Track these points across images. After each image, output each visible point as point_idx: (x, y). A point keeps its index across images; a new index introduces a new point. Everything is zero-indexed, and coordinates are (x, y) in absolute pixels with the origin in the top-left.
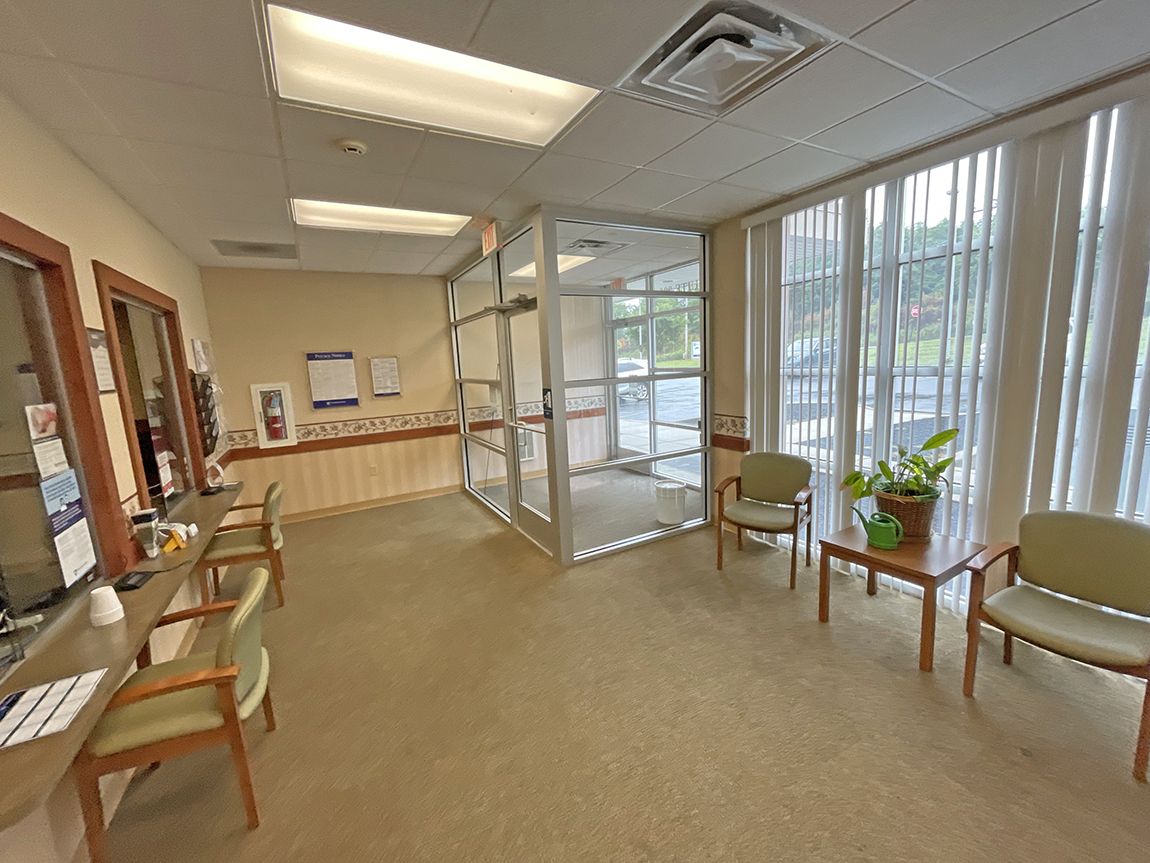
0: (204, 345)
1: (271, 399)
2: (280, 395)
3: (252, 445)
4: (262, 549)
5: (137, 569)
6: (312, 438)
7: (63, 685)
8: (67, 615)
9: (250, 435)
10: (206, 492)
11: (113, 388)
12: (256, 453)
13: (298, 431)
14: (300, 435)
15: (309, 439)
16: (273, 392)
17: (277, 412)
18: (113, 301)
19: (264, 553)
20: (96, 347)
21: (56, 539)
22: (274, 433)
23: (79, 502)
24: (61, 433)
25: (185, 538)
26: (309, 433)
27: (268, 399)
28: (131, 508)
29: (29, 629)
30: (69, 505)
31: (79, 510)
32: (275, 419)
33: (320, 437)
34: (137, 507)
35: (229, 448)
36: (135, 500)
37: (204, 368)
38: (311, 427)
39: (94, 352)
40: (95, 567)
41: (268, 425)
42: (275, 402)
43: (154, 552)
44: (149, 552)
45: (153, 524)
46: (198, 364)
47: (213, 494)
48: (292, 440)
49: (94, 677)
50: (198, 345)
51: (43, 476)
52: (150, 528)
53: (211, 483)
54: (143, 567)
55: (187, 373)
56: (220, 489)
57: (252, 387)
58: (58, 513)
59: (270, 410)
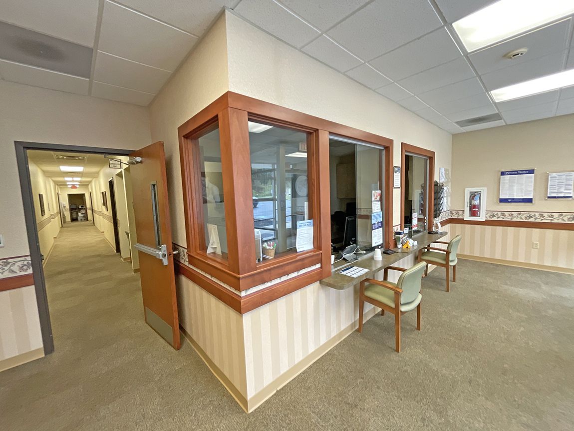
0: (446, 170)
1: (475, 196)
2: (480, 194)
3: (461, 217)
4: (444, 262)
5: (392, 249)
6: (495, 218)
7: (360, 269)
8: (370, 255)
9: (461, 212)
10: (430, 233)
11: (399, 186)
12: (462, 221)
13: (487, 214)
14: (488, 216)
15: (493, 219)
16: (477, 192)
17: (476, 202)
18: (406, 155)
19: (444, 264)
20: (396, 172)
21: (373, 231)
22: (473, 213)
23: (382, 222)
24: (381, 200)
25: (412, 245)
26: (494, 216)
27: (473, 196)
28: (397, 229)
29: (362, 254)
30: (378, 222)
31: (381, 224)
32: (475, 206)
33: (500, 219)
34: (399, 229)
35: (450, 217)
36: (399, 227)
37: (443, 180)
38: (496, 213)
39: (395, 174)
40: (382, 244)
41: (471, 209)
42: (477, 197)
43: (400, 246)
44: (398, 245)
45: (401, 236)
46: (440, 179)
47: (432, 234)
48: (482, 218)
49: (366, 270)
50: (443, 171)
51: (373, 212)
52: (400, 237)
53: (434, 229)
54: (394, 250)
55: (433, 182)
56: (436, 233)
57: (466, 189)
58: (375, 224)
59: (473, 201)
